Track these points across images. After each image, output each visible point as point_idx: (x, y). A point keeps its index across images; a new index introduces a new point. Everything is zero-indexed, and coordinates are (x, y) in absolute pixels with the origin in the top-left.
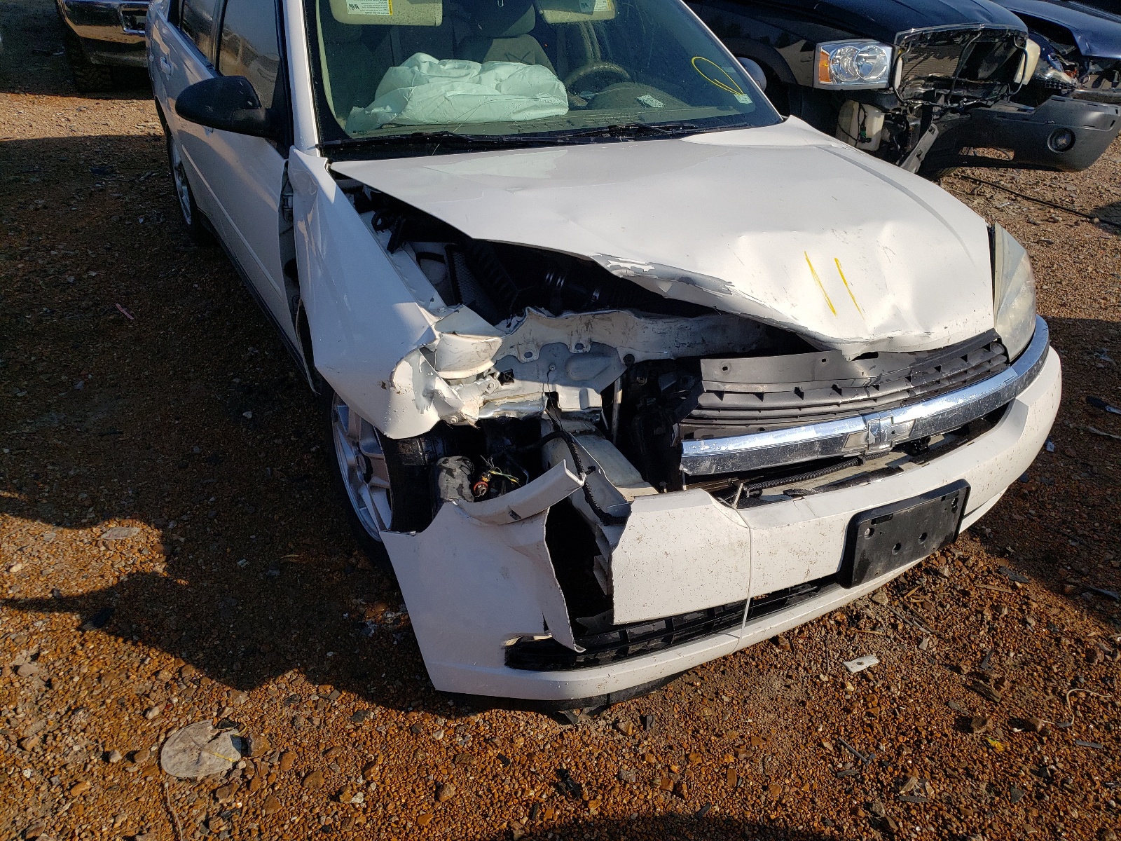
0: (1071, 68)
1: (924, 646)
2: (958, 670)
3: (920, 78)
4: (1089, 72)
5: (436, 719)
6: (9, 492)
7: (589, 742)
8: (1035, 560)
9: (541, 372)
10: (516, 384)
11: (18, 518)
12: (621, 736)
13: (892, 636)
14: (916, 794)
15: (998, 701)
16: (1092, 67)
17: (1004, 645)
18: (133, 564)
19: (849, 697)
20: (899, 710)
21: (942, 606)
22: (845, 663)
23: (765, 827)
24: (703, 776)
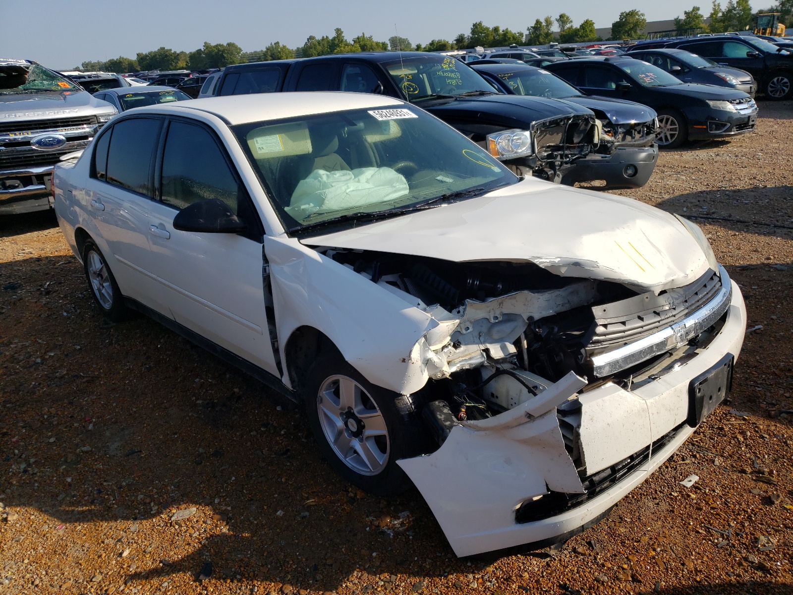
0: (609, 132)
1: (717, 463)
2: (743, 472)
3: (543, 147)
4: (619, 133)
5: (466, 576)
6: (86, 506)
7: (566, 565)
8: (744, 403)
9: (475, 338)
10: (462, 348)
11: (104, 522)
12: (582, 557)
13: (696, 462)
14: (767, 545)
15: (776, 483)
16: (620, 130)
17: (759, 452)
18: (205, 531)
19: (695, 501)
20: (727, 501)
21: (712, 439)
22: (680, 483)
23: (697, 587)
24: (644, 567)
